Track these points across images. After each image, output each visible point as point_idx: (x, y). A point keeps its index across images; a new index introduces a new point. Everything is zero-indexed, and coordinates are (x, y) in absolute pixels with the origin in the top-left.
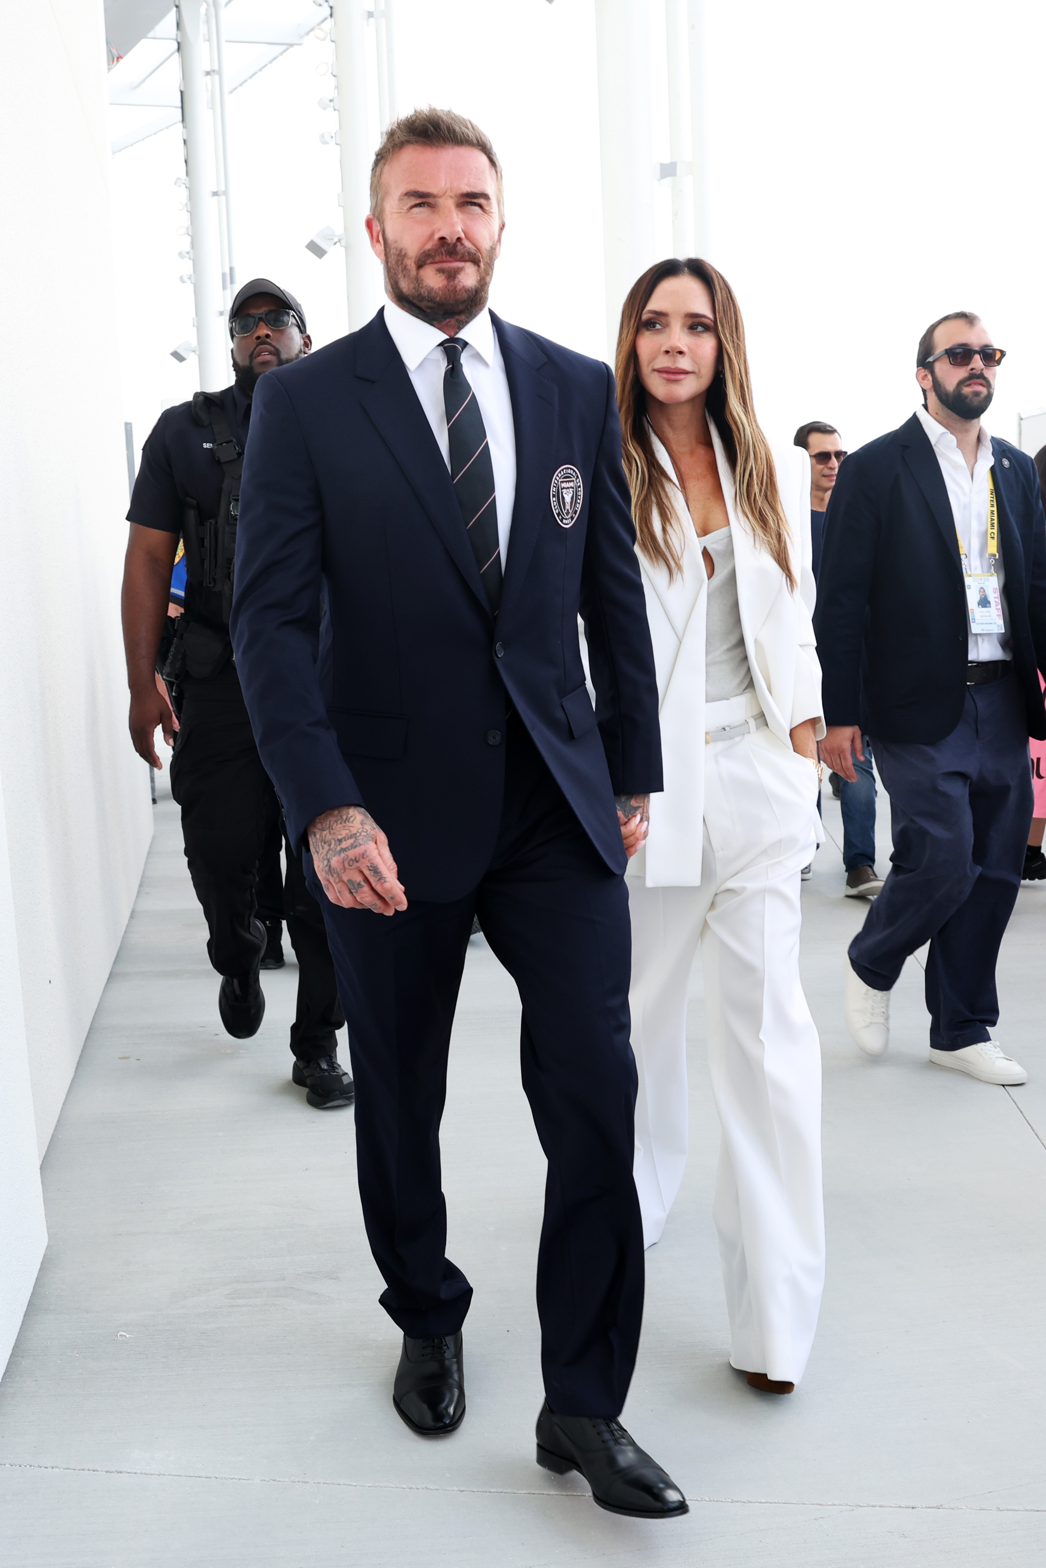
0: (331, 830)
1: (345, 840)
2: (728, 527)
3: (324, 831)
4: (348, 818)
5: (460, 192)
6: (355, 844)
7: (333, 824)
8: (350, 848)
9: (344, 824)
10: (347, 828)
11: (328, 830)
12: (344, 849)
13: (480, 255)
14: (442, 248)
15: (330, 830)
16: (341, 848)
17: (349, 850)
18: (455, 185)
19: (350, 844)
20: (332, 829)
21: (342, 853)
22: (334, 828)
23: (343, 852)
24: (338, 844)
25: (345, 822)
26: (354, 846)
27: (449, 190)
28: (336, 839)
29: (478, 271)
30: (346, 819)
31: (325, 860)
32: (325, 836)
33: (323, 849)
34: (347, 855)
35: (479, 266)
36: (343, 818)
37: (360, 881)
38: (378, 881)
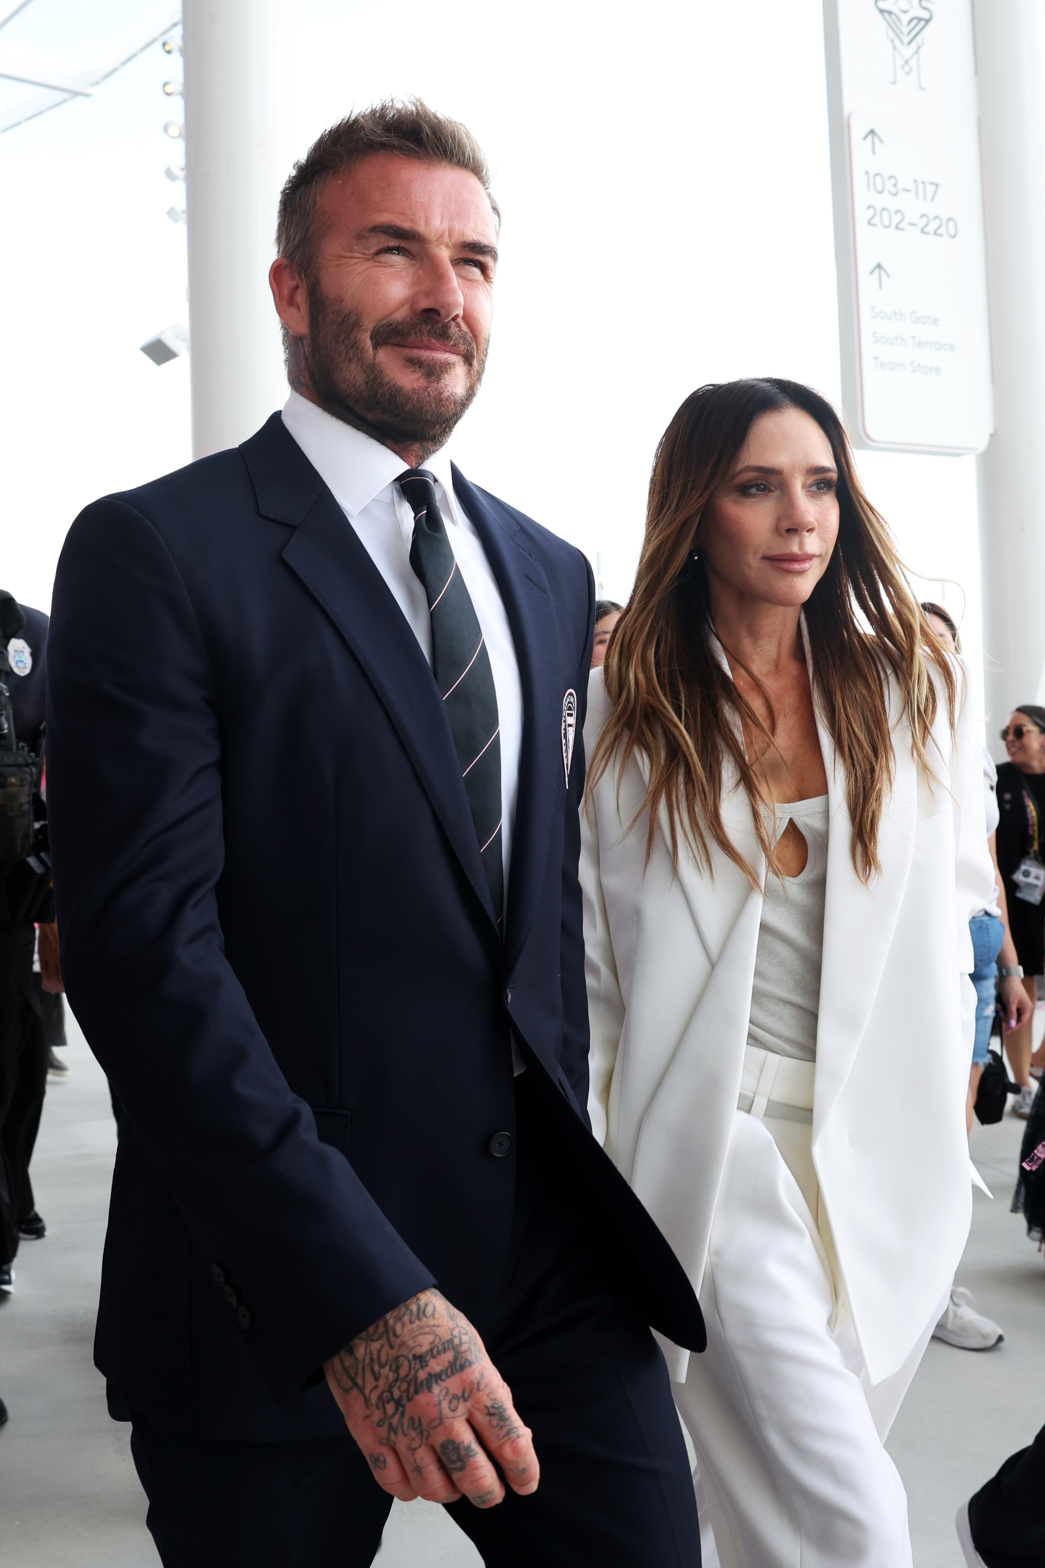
0: (392, 1339)
1: (434, 1357)
2: (826, 795)
3: (373, 1341)
4: (422, 1308)
5: (462, 240)
6: (458, 1363)
7: (395, 1324)
8: (449, 1372)
9: (417, 1322)
10: (427, 1330)
11: (385, 1337)
12: (435, 1375)
13: (475, 347)
14: (424, 326)
15: (388, 1339)
16: (430, 1375)
17: (448, 1377)
18: (456, 227)
19: (447, 1364)
20: (395, 1335)
21: (435, 1386)
22: (398, 1332)
23: (437, 1383)
24: (418, 1366)
25: (419, 1319)
26: (458, 1367)
27: (447, 234)
28: (410, 1356)
29: (469, 371)
30: (419, 1309)
31: (388, 1402)
32: (379, 1351)
33: (376, 1379)
34: (447, 1388)
35: (470, 365)
36: (411, 1311)
37: (470, 1443)
38: (505, 1436)
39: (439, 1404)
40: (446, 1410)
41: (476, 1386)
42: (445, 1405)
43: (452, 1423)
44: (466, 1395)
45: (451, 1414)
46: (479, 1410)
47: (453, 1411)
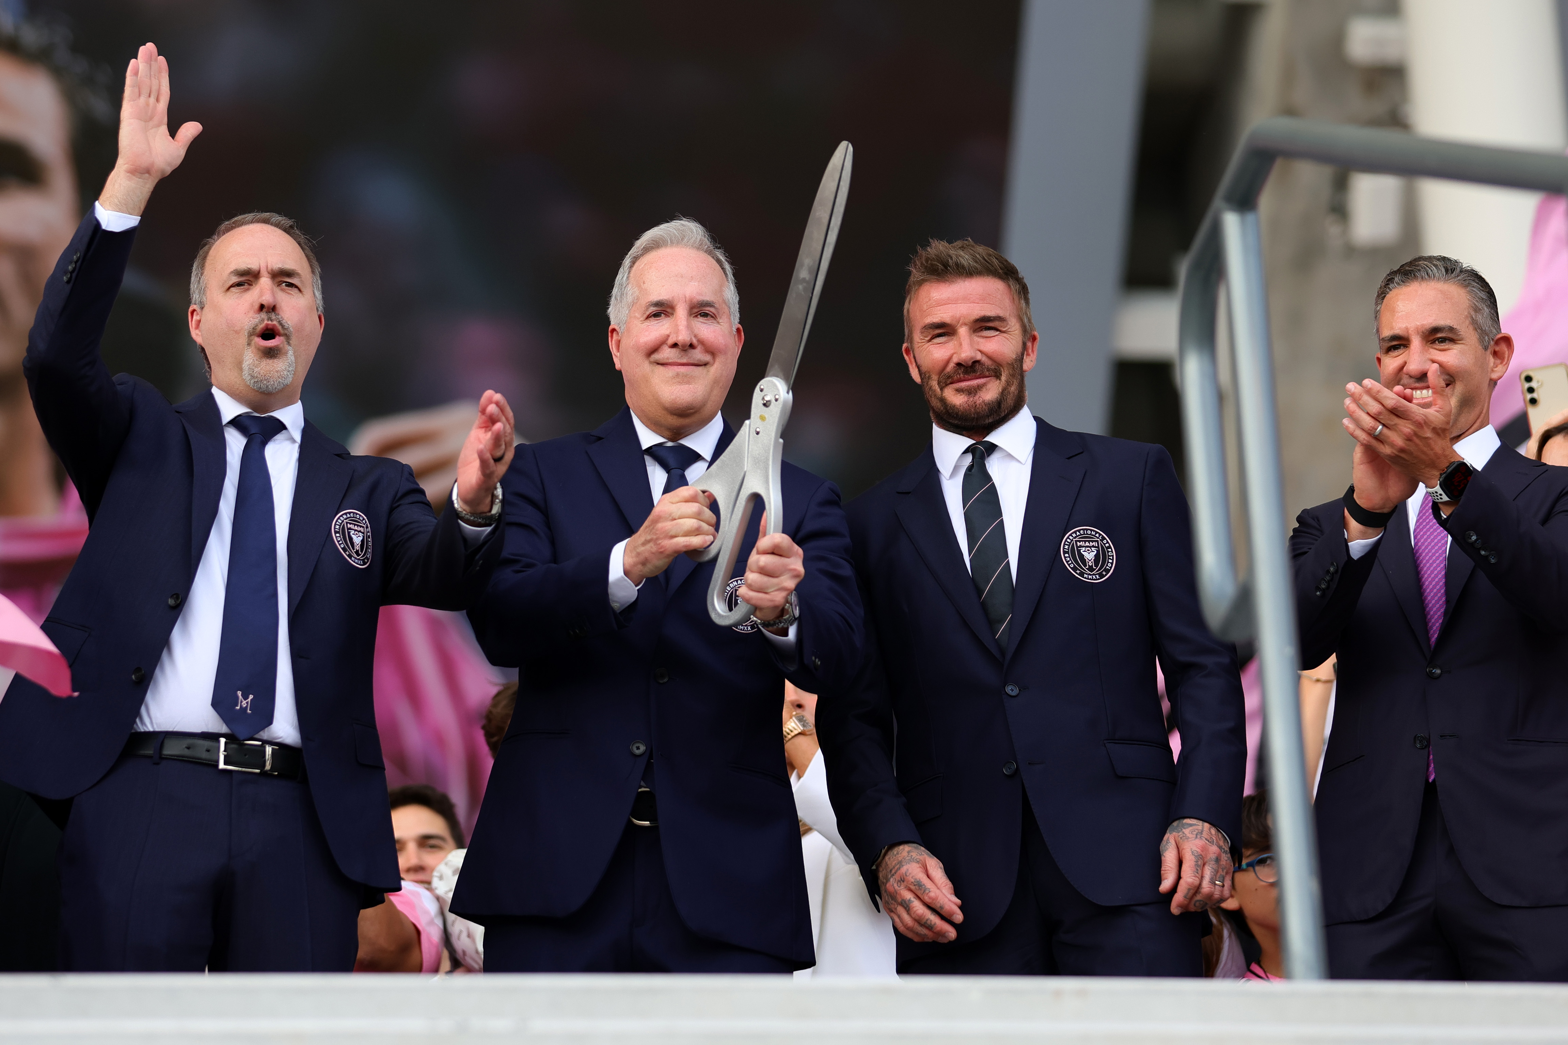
13: (1001, 369)
29: (1000, 383)
35: (1000, 379)
37: (910, 898)
38: (923, 893)
39: (893, 885)
40: (897, 887)
41: (905, 875)
42: (895, 885)
43: (900, 892)
44: (903, 879)
45: (899, 889)
46: (911, 884)
47: (899, 887)
